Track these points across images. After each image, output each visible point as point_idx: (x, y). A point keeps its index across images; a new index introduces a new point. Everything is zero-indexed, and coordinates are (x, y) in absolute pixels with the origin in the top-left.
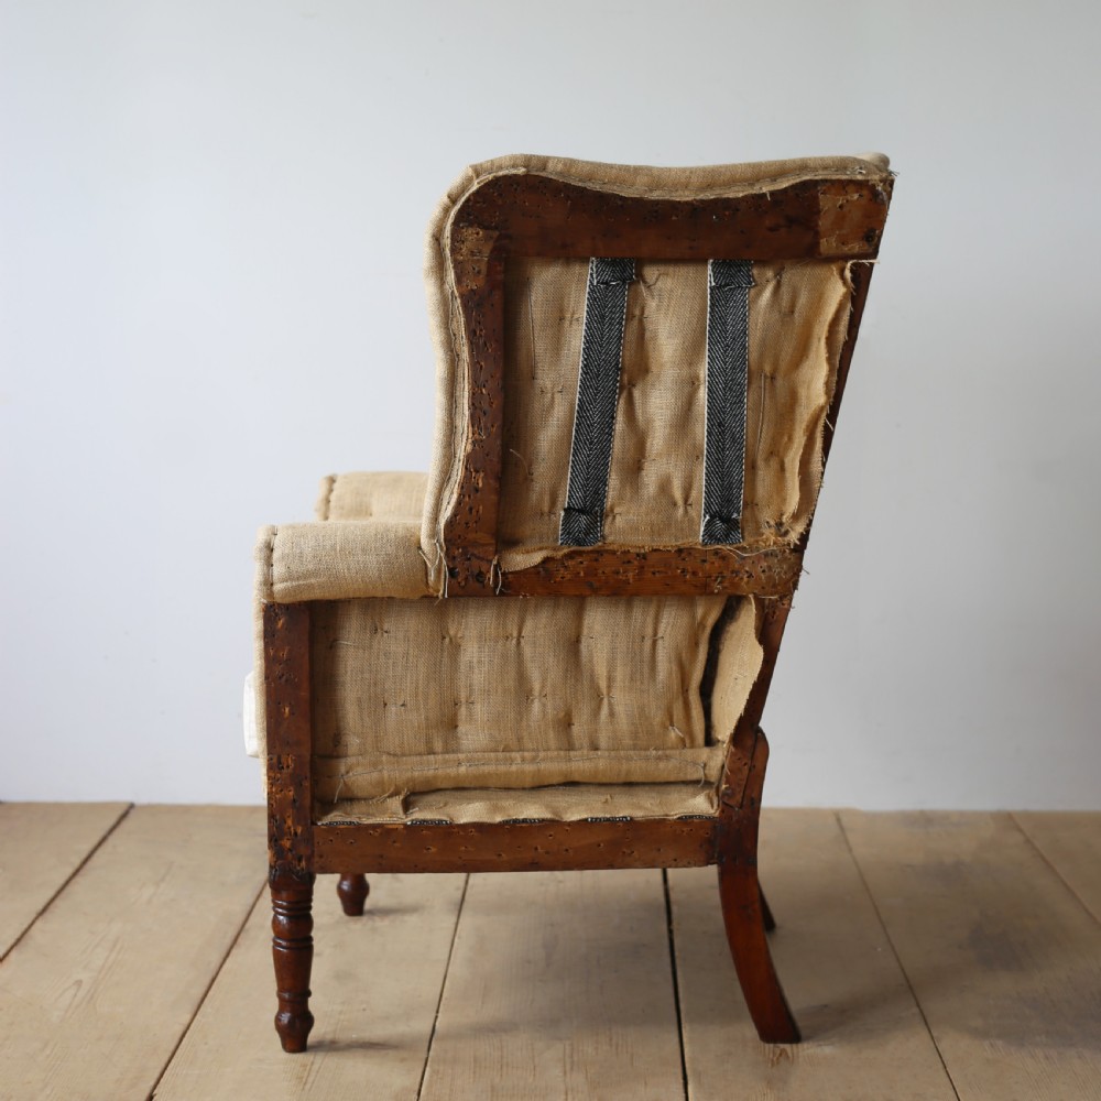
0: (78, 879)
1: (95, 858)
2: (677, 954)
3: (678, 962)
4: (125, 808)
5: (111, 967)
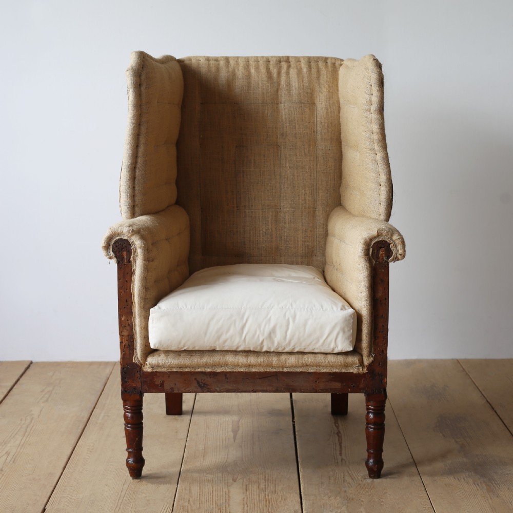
4: (28, 364)
5: (23, 445)
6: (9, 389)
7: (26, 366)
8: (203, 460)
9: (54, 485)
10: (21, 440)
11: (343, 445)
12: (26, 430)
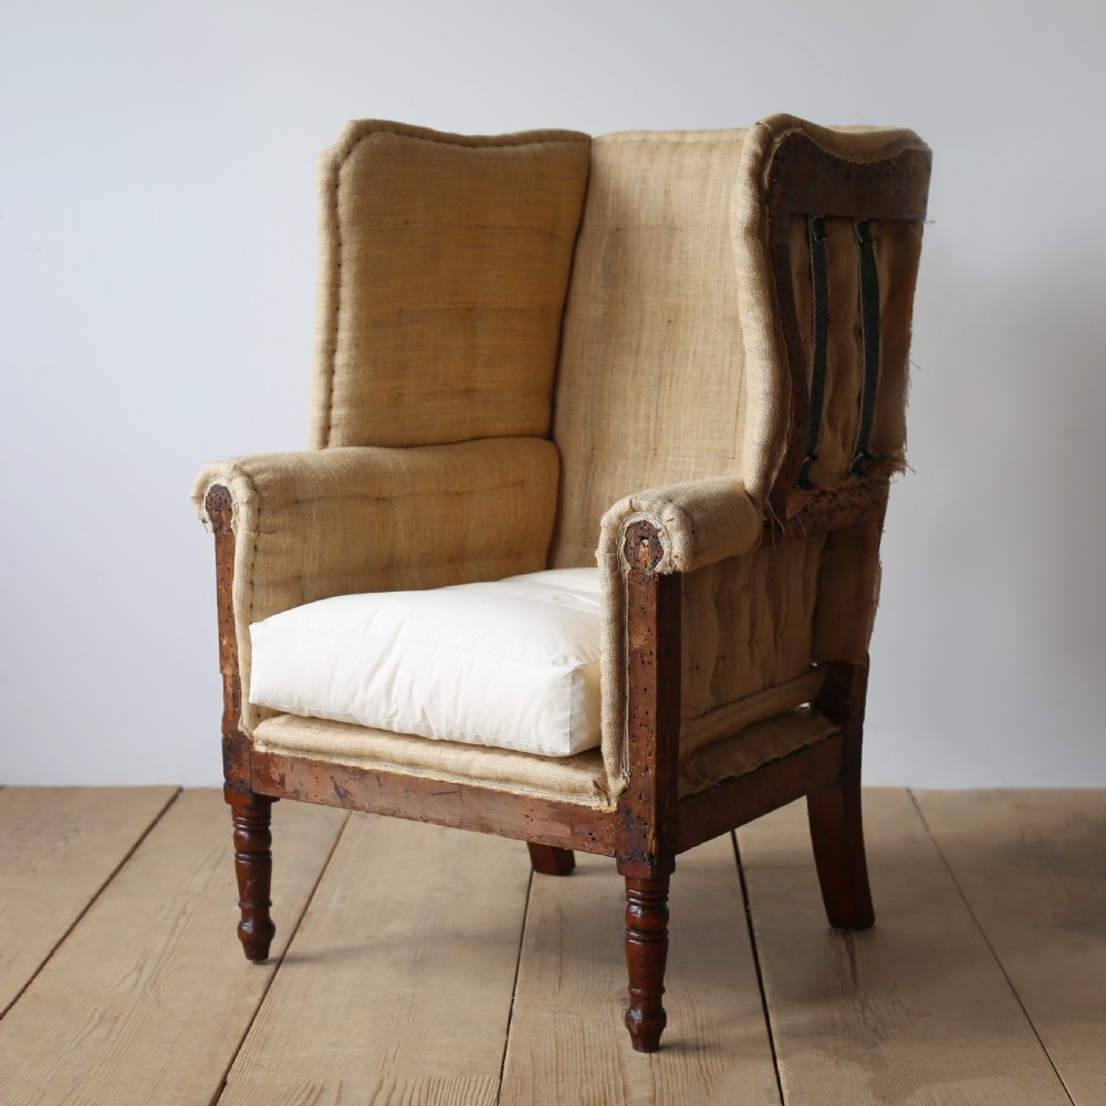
0: (130, 863)
1: (146, 842)
2: (756, 934)
3: (757, 941)
4: (174, 792)
5: (171, 952)
6: (134, 840)
7: (168, 797)
8: (560, 985)
9: (242, 1033)
10: (168, 942)
11: (858, 957)
12: (177, 922)
